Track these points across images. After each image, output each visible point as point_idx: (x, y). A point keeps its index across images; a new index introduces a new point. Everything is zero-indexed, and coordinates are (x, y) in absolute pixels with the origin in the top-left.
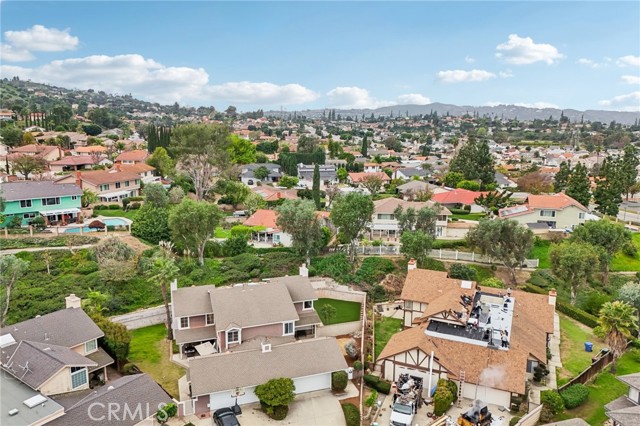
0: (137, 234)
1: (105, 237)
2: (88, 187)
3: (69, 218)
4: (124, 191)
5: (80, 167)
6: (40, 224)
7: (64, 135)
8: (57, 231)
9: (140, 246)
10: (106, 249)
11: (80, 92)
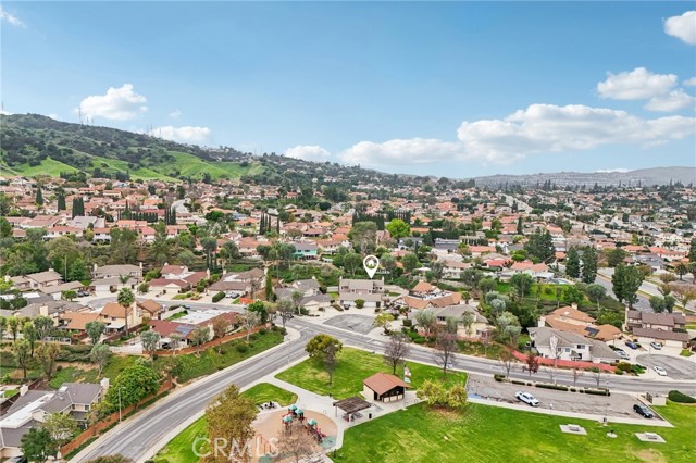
0: (334, 264)
1: (324, 264)
2: (320, 246)
3: (313, 258)
4: (334, 249)
5: (317, 235)
6: (304, 258)
7: (309, 212)
8: (309, 261)
9: (334, 268)
10: (323, 268)
11: (319, 165)
